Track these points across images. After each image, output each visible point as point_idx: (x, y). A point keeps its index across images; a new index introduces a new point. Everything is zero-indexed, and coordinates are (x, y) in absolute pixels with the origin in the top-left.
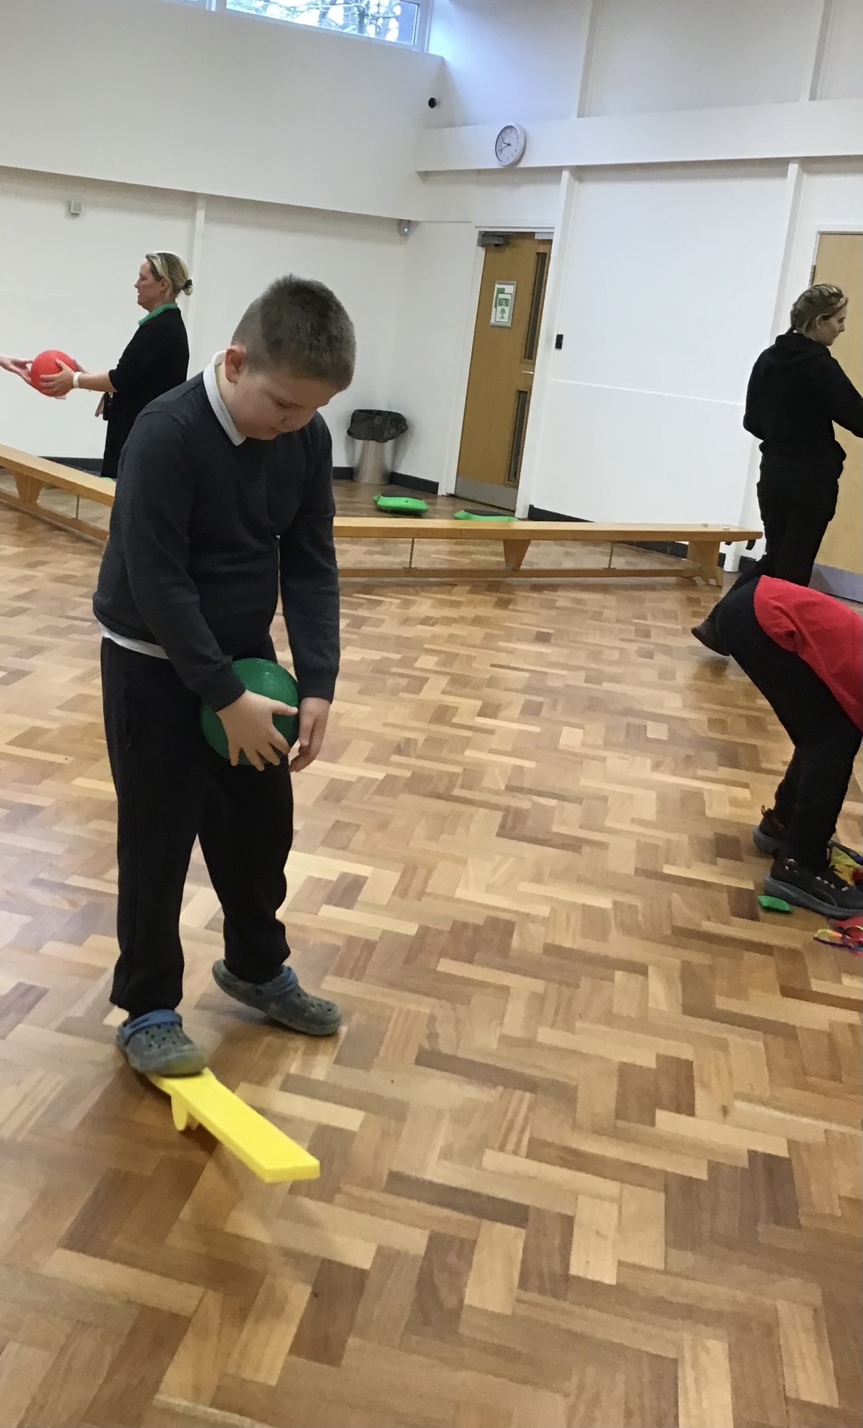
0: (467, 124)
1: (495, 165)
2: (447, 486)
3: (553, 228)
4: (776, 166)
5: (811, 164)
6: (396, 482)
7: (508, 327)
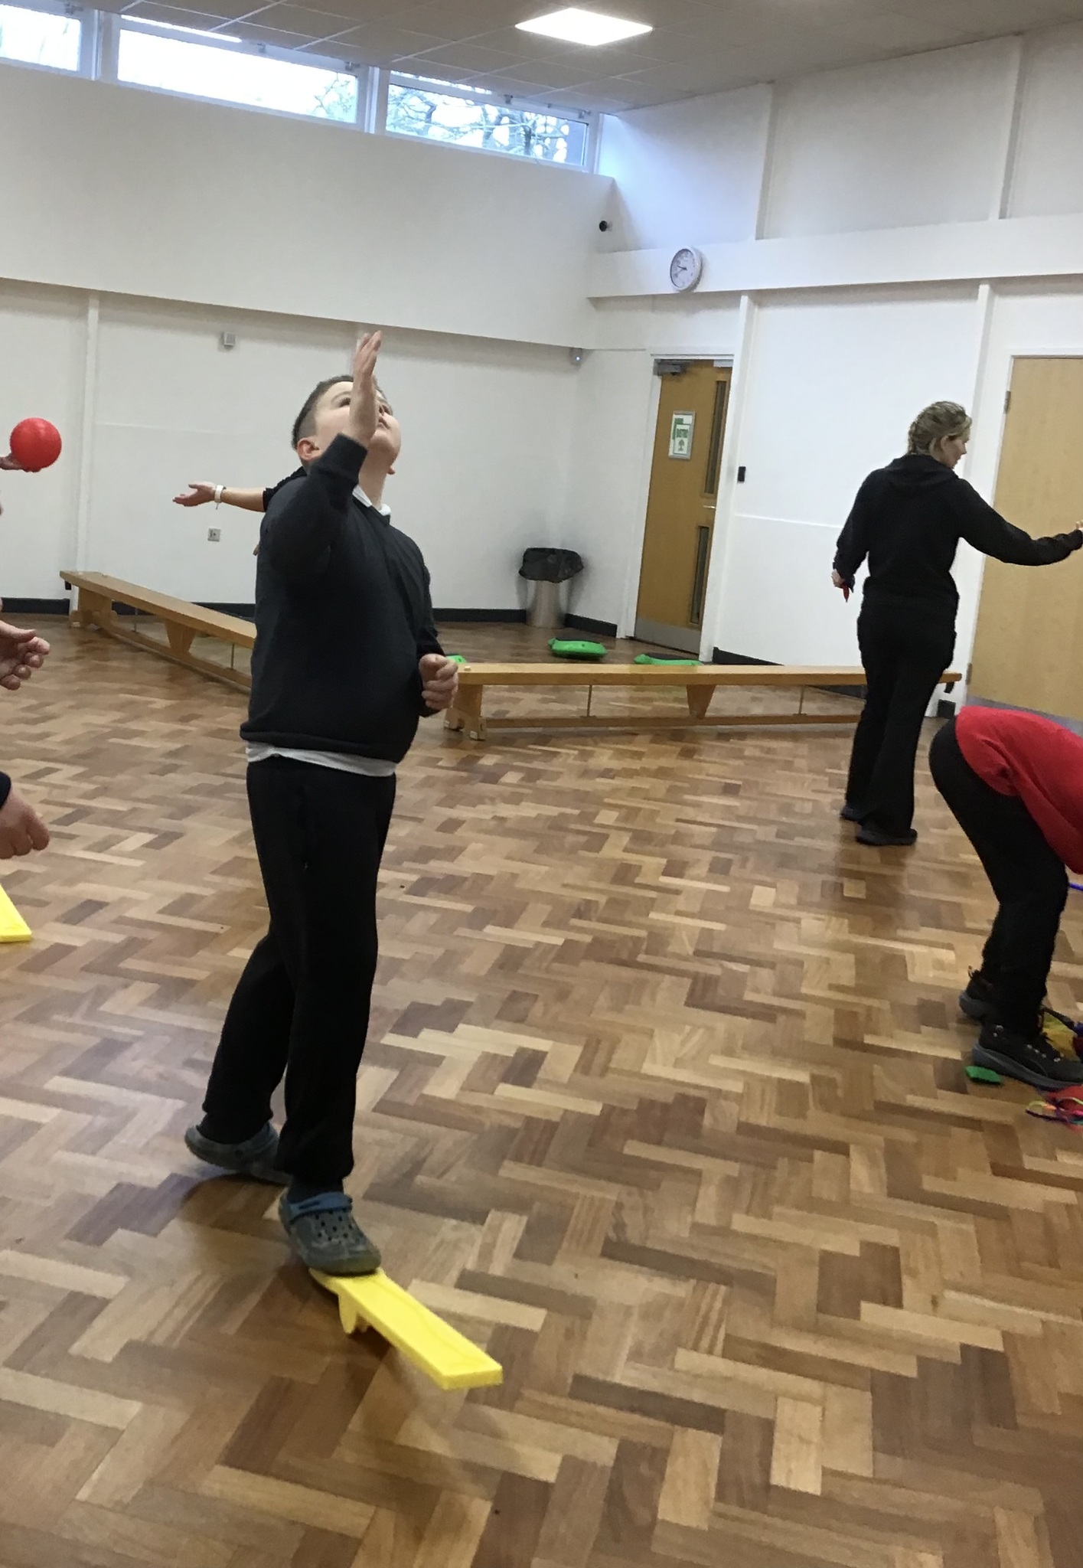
0: (640, 249)
1: (669, 289)
2: (626, 628)
3: (732, 355)
4: (965, 288)
5: (1003, 285)
6: (572, 624)
7: (687, 460)
